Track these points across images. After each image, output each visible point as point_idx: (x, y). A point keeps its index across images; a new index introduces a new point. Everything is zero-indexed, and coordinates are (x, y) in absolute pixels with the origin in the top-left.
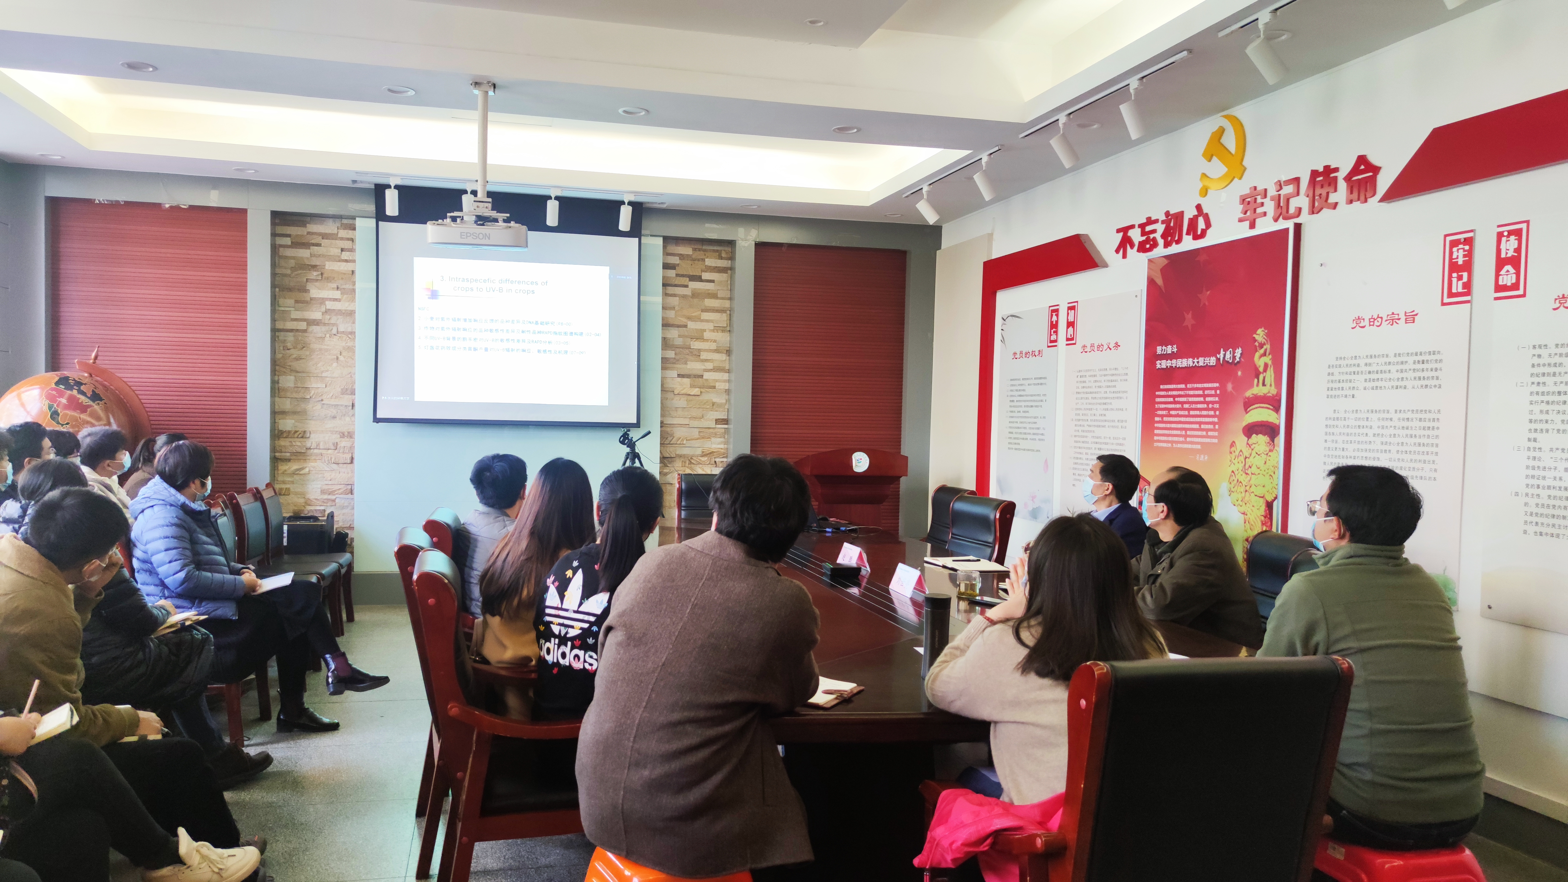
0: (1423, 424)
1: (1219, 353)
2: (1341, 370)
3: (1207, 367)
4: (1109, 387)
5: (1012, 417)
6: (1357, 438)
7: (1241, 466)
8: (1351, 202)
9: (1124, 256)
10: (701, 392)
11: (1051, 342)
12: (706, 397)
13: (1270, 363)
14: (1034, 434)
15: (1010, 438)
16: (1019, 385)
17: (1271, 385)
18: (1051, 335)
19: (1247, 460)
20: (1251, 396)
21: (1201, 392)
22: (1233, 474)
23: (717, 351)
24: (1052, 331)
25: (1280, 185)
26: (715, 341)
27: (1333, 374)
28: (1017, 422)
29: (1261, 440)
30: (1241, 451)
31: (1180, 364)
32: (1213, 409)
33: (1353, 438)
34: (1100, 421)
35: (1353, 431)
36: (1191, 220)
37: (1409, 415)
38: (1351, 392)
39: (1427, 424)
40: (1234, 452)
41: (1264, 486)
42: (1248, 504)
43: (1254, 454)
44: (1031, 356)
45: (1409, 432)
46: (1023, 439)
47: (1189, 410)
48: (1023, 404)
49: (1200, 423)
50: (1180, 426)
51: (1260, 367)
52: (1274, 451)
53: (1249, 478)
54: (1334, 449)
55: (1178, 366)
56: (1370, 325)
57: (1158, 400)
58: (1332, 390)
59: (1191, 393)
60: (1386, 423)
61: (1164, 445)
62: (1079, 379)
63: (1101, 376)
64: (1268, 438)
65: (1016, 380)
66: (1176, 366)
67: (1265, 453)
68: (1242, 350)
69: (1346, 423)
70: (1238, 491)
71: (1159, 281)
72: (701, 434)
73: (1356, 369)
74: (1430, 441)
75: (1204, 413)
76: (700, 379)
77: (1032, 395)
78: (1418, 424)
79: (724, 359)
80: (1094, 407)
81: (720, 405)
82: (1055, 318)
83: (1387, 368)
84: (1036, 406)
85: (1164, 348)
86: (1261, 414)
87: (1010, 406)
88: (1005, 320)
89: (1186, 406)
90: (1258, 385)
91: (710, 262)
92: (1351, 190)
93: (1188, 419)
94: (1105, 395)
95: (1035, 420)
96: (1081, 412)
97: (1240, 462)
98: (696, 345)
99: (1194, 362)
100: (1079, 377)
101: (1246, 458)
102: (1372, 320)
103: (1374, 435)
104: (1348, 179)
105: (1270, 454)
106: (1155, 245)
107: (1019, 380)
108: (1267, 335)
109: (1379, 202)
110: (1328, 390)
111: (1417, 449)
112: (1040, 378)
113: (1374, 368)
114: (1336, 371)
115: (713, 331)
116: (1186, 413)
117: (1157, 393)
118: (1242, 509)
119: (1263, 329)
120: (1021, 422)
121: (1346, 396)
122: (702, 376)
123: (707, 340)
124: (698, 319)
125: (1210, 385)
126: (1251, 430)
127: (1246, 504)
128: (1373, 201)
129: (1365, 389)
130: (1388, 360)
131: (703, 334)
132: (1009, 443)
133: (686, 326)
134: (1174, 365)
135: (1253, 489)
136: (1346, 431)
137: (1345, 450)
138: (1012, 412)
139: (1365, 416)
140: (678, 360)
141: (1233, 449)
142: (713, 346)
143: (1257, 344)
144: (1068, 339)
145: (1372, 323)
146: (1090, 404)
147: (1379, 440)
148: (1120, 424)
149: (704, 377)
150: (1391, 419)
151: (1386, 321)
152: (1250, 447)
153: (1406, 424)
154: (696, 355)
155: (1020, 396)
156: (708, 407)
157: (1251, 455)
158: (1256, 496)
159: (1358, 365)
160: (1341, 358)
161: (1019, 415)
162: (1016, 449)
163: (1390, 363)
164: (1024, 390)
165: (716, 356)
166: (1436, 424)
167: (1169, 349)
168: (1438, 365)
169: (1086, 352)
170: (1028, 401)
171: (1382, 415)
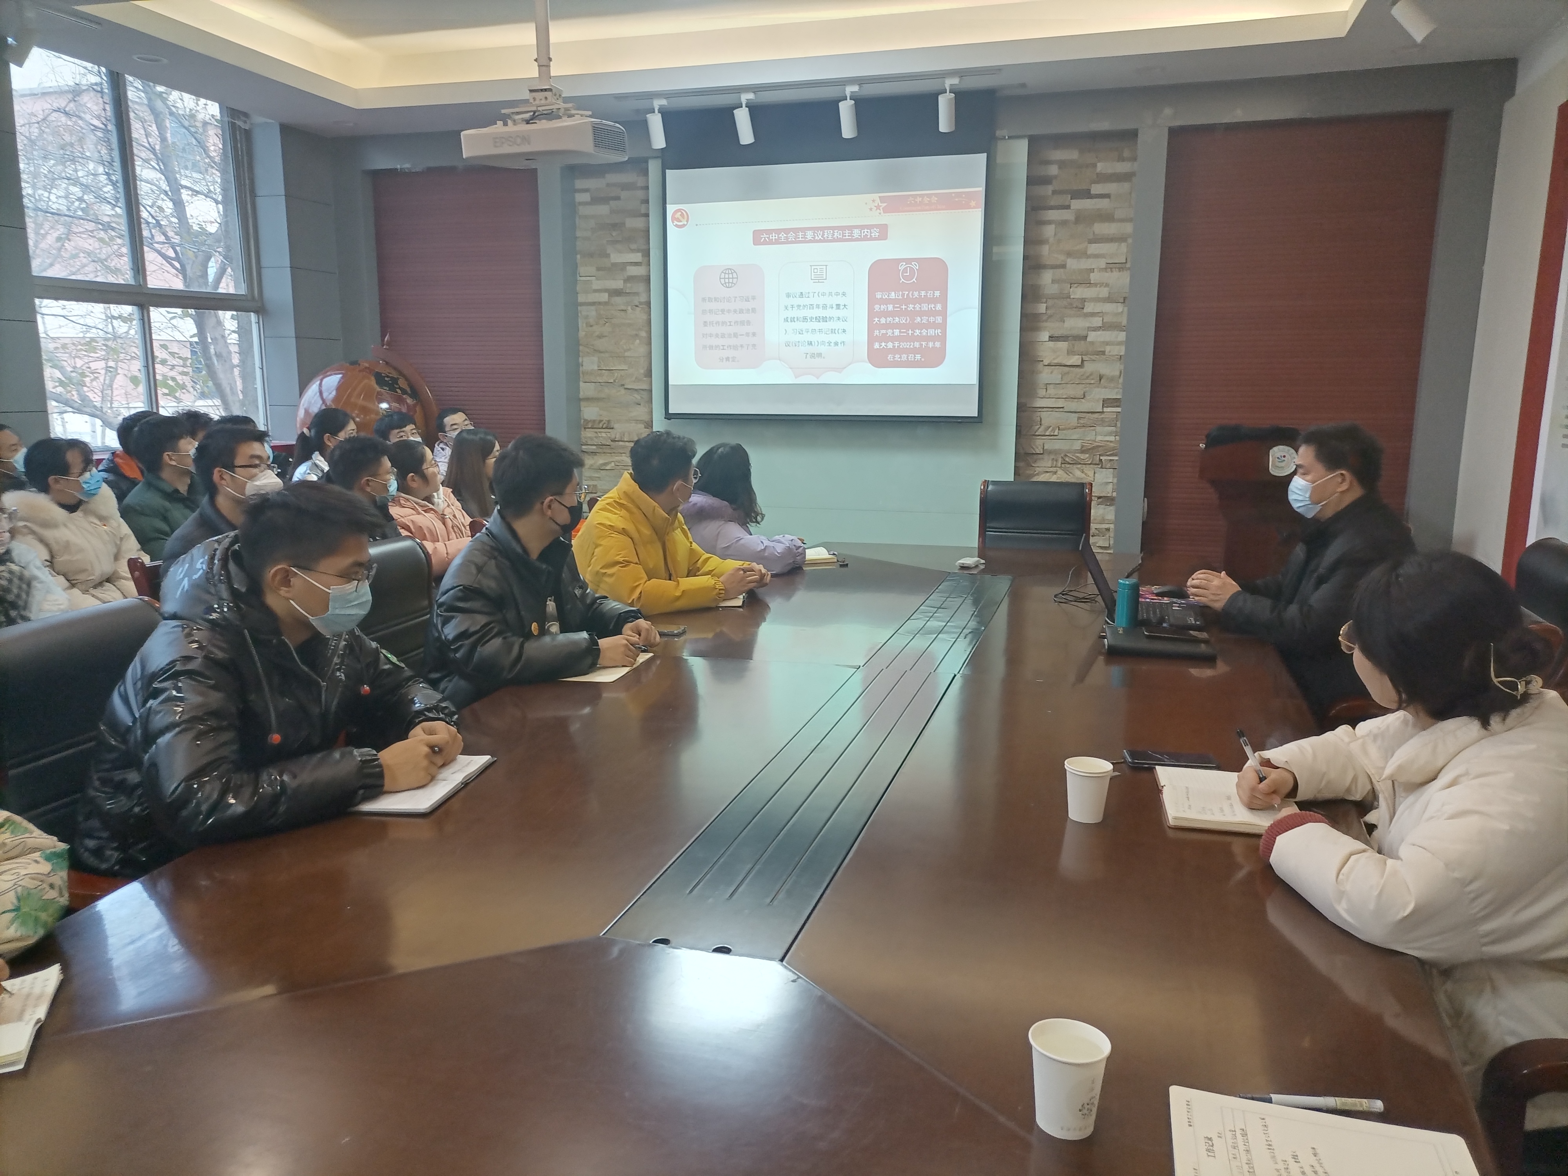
10: (1083, 361)
12: (1089, 367)
23: (1109, 300)
26: (1107, 285)
72: (1081, 421)
76: (1083, 342)
79: (1120, 310)
81: (1111, 379)
91: (1101, 167)
98: (1078, 293)
115: (1105, 270)
122: (1085, 338)
123: (1096, 285)
124: (1084, 255)
131: (1089, 276)
133: (1063, 266)
140: (1050, 316)
142: (1104, 292)
149: (1089, 339)
154: (1079, 307)
156: (1092, 382)
165: (1108, 307)
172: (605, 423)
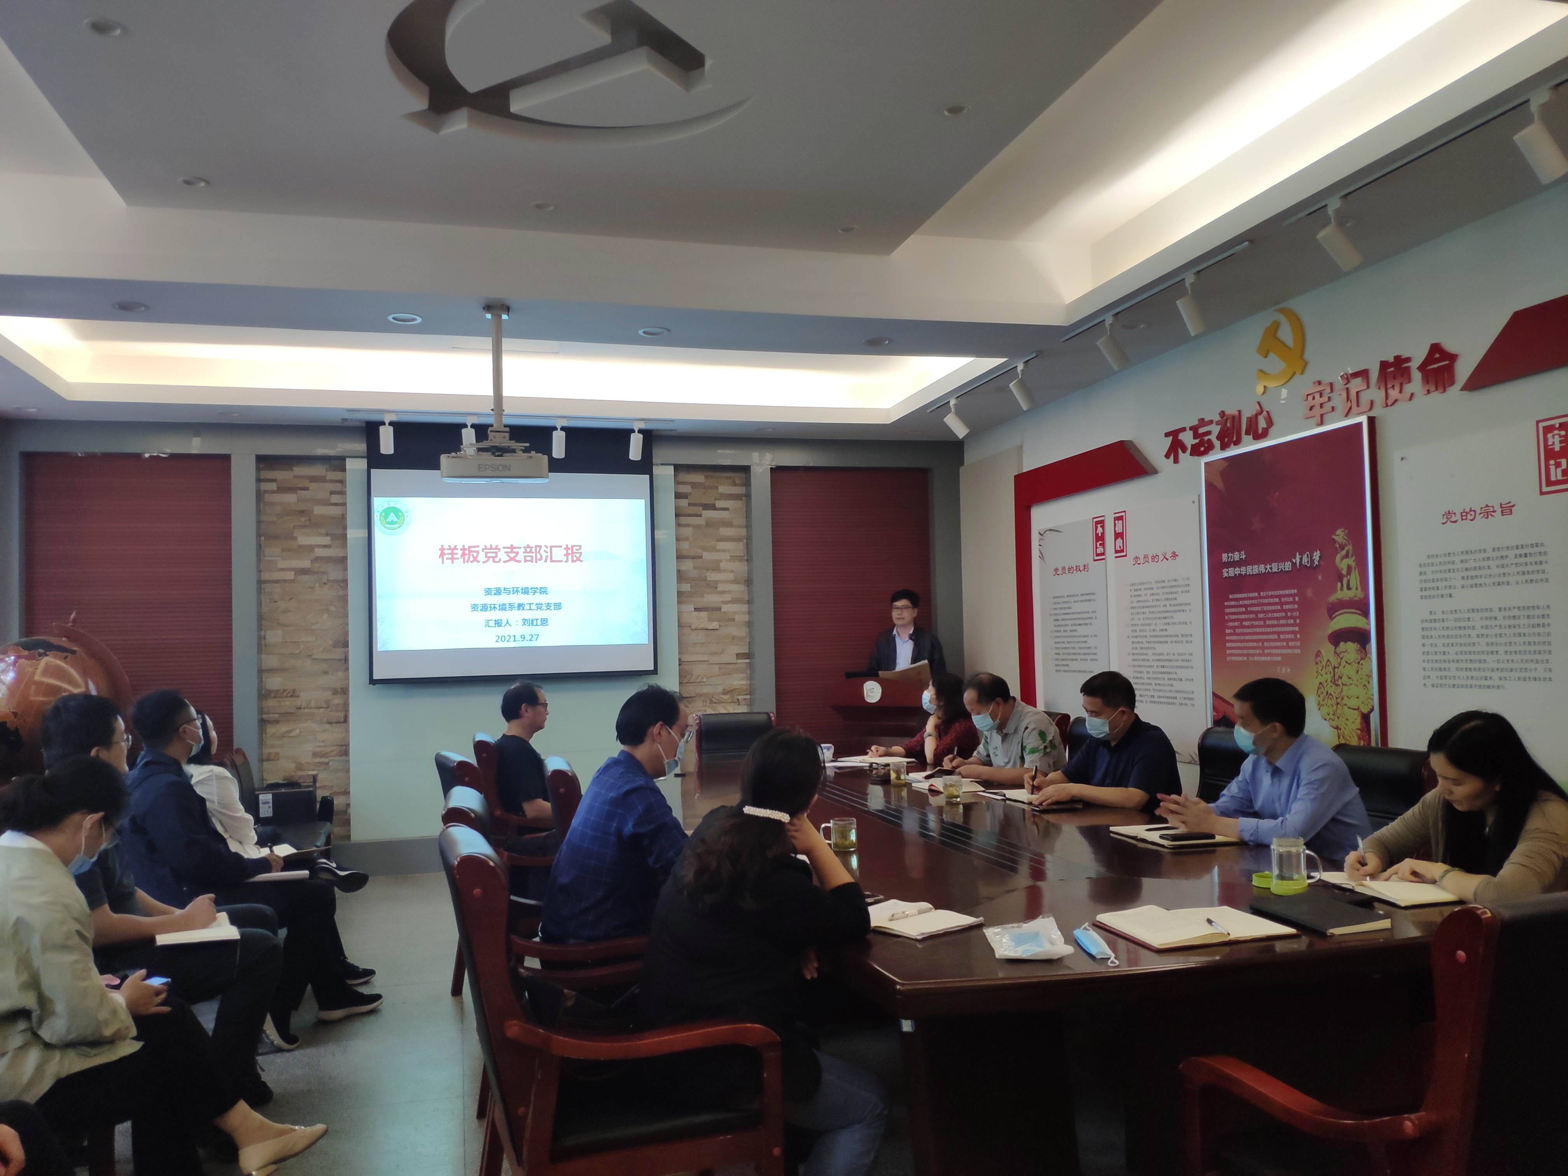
0: (1531, 621)
1: (1295, 558)
2: (1434, 568)
3: (1282, 572)
4: (1167, 599)
5: (1058, 637)
6: (1459, 640)
7: (1329, 677)
8: (1429, 392)
9: (1176, 461)
10: (720, 626)
11: (1098, 555)
12: (725, 631)
13: (1353, 564)
14: (1085, 654)
15: (1057, 659)
16: (1064, 602)
17: (1357, 589)
18: (1097, 548)
19: (1336, 670)
20: (1335, 601)
21: (1277, 600)
22: (1321, 686)
23: (735, 582)
24: (1098, 544)
25: (1347, 378)
26: (732, 571)
27: (1425, 573)
28: (1064, 642)
29: (1350, 648)
30: (1328, 661)
31: (1250, 571)
32: (1292, 617)
33: (1454, 641)
34: (1160, 636)
35: (1454, 632)
36: (1250, 420)
37: (1516, 612)
38: (1448, 592)
39: (1536, 621)
40: (1321, 662)
41: (1357, 698)
42: (1341, 717)
43: (1343, 663)
44: (1075, 572)
45: (1517, 631)
46: (1072, 660)
47: (1264, 620)
48: (1069, 622)
49: (1279, 633)
50: (1255, 637)
51: (1342, 569)
52: (1367, 659)
53: (1339, 690)
54: (1434, 654)
55: (1248, 574)
56: (1462, 520)
57: (1228, 610)
58: (1425, 590)
59: (1266, 601)
60: (1489, 623)
61: (1239, 659)
62: (1133, 593)
63: (1158, 588)
64: (1359, 646)
65: (1059, 597)
66: (1245, 574)
67: (1357, 661)
68: (1320, 553)
69: (1445, 625)
70: (1329, 704)
71: (1219, 484)
72: (722, 671)
73: (1451, 567)
74: (1542, 639)
75: (1282, 622)
76: (718, 612)
77: (1079, 613)
78: (1526, 621)
79: (743, 589)
80: (1154, 622)
81: (741, 639)
82: (1100, 530)
83: (1486, 563)
84: (1086, 624)
85: (1230, 555)
86: (1346, 620)
87: (1055, 626)
88: (1042, 535)
89: (1261, 616)
90: (1342, 589)
91: (721, 489)
92: (1426, 379)
93: (1264, 630)
94: (1165, 609)
95: (1085, 639)
96: (1138, 628)
97: (1328, 673)
98: (712, 576)
99: (1266, 569)
100: (1133, 591)
101: (1335, 668)
102: (1464, 514)
103: (1478, 636)
104: (1422, 368)
105: (1362, 662)
106: (1210, 447)
107: (1063, 597)
108: (1348, 535)
109: (1461, 390)
110: (1421, 590)
111: (1527, 648)
112: (1088, 594)
113: (1471, 564)
114: (1428, 570)
115: (730, 560)
116: (1262, 623)
117: (1226, 604)
118: (1334, 724)
119: (1343, 529)
120: (1068, 642)
121: (1442, 596)
122: (720, 609)
123: (724, 571)
124: (714, 549)
125: (1287, 592)
126: (1337, 638)
127: (1338, 718)
128: (1454, 391)
129: (1463, 587)
130: (1486, 555)
131: (719, 564)
132: (1056, 665)
133: (700, 557)
134: (1243, 573)
135: (1346, 701)
136: (1446, 633)
137: (1447, 654)
138: (1057, 631)
139: (1466, 615)
140: (694, 593)
141: (1319, 659)
142: (731, 576)
143: (1338, 546)
144: (1117, 552)
145: (1464, 518)
146: (1148, 619)
147: (1483, 641)
148: (1184, 639)
149: (722, 610)
150: (1496, 618)
151: (1480, 514)
152: (1338, 656)
153: (1512, 622)
154: (714, 586)
155: (1066, 614)
156: (728, 641)
157: (1340, 665)
158: (1349, 708)
159: (1453, 563)
160: (1433, 556)
161: (1066, 634)
162: (1065, 671)
163: (1488, 558)
164: (1070, 608)
165: (734, 587)
166: (1546, 621)
167: (1236, 556)
168: (1543, 558)
169: (1139, 564)
170: (1075, 619)
171: (1485, 614)
172: (289, 692)
